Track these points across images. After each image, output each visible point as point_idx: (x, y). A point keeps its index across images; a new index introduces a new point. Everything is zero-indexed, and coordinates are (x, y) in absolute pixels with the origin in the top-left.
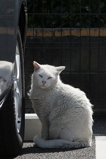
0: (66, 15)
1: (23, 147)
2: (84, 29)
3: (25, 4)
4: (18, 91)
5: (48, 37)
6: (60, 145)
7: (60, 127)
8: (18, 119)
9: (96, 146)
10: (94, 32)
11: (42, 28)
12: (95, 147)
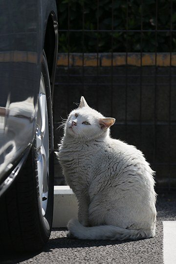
0: (119, 32)
1: (51, 237)
2: (147, 55)
3: (55, 16)
4: (42, 151)
5: (91, 67)
6: (108, 234)
7: (105, 208)
8: (42, 194)
9: (164, 237)
10: (163, 60)
11: (81, 52)
12: (162, 238)
